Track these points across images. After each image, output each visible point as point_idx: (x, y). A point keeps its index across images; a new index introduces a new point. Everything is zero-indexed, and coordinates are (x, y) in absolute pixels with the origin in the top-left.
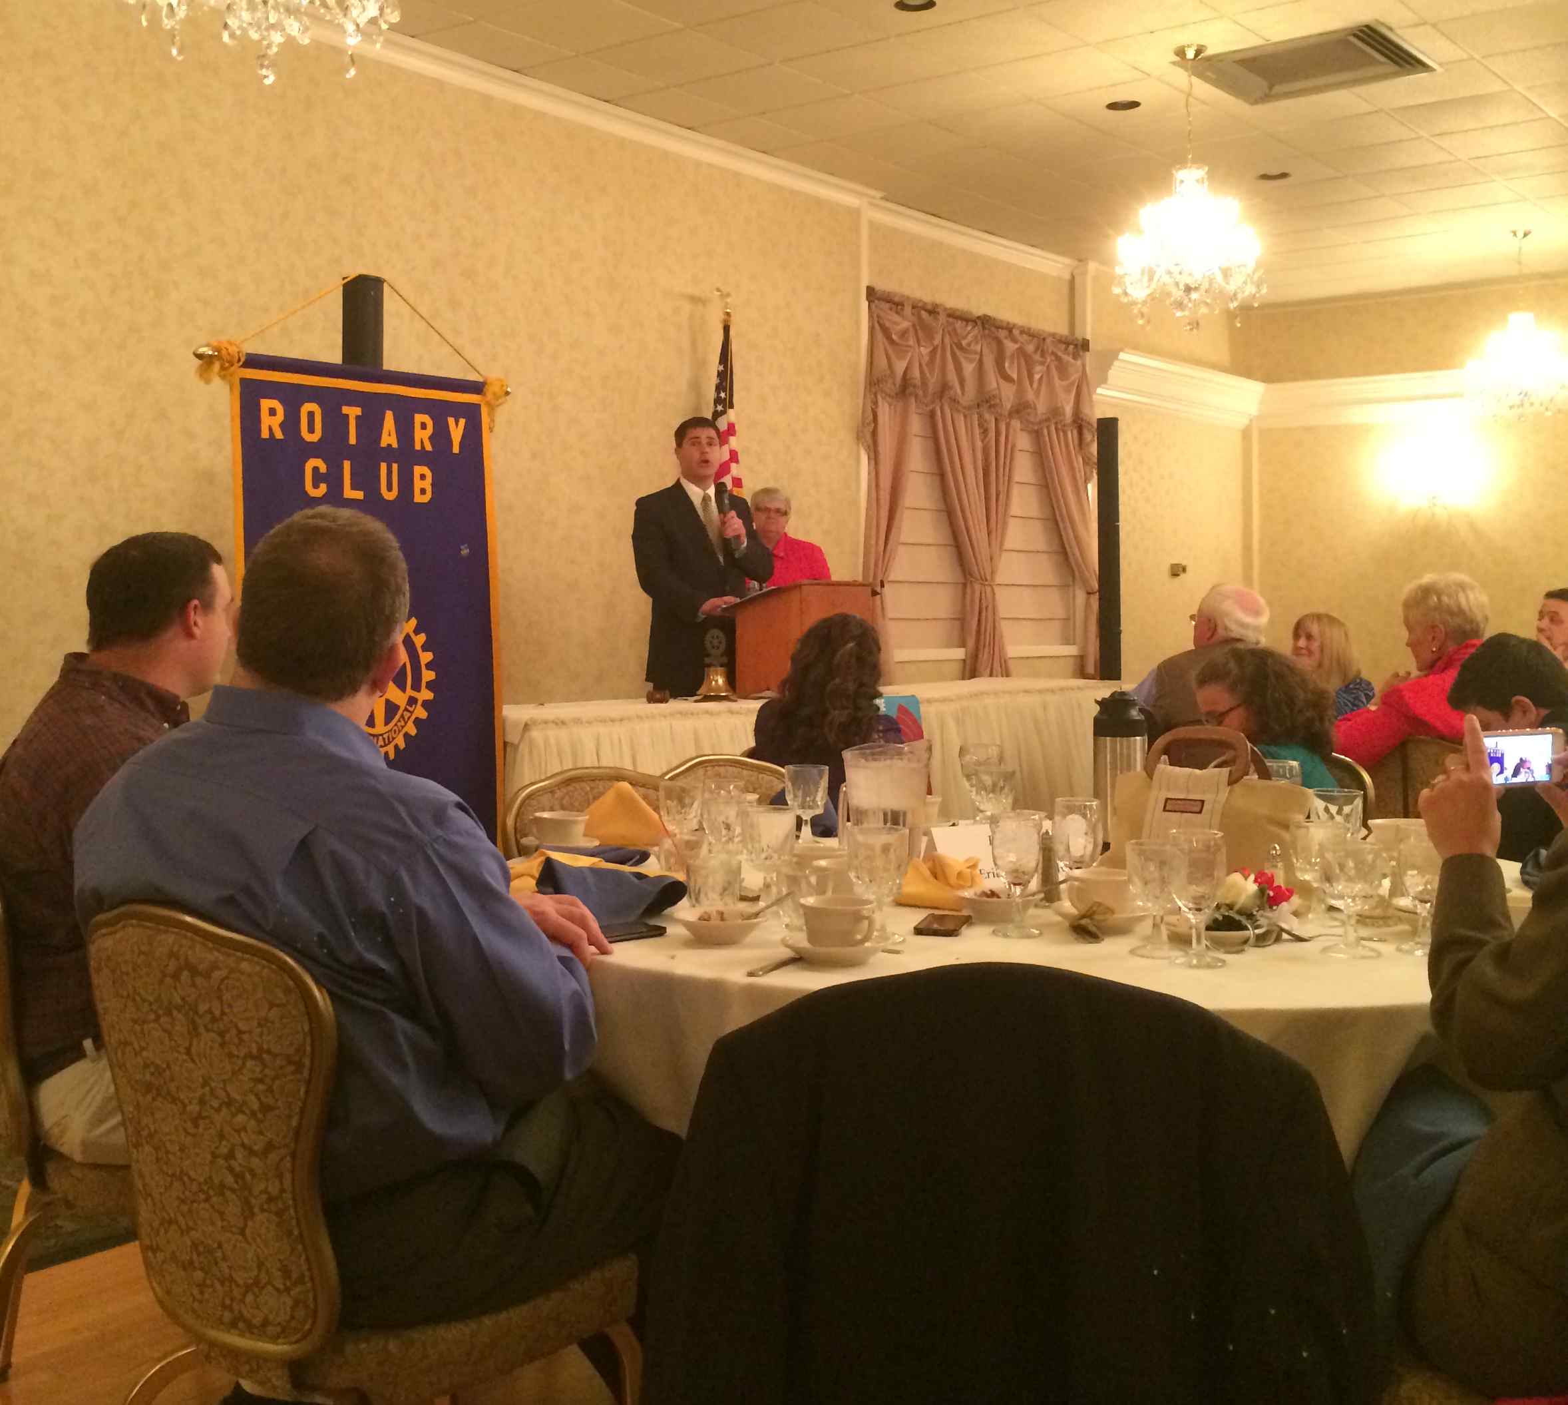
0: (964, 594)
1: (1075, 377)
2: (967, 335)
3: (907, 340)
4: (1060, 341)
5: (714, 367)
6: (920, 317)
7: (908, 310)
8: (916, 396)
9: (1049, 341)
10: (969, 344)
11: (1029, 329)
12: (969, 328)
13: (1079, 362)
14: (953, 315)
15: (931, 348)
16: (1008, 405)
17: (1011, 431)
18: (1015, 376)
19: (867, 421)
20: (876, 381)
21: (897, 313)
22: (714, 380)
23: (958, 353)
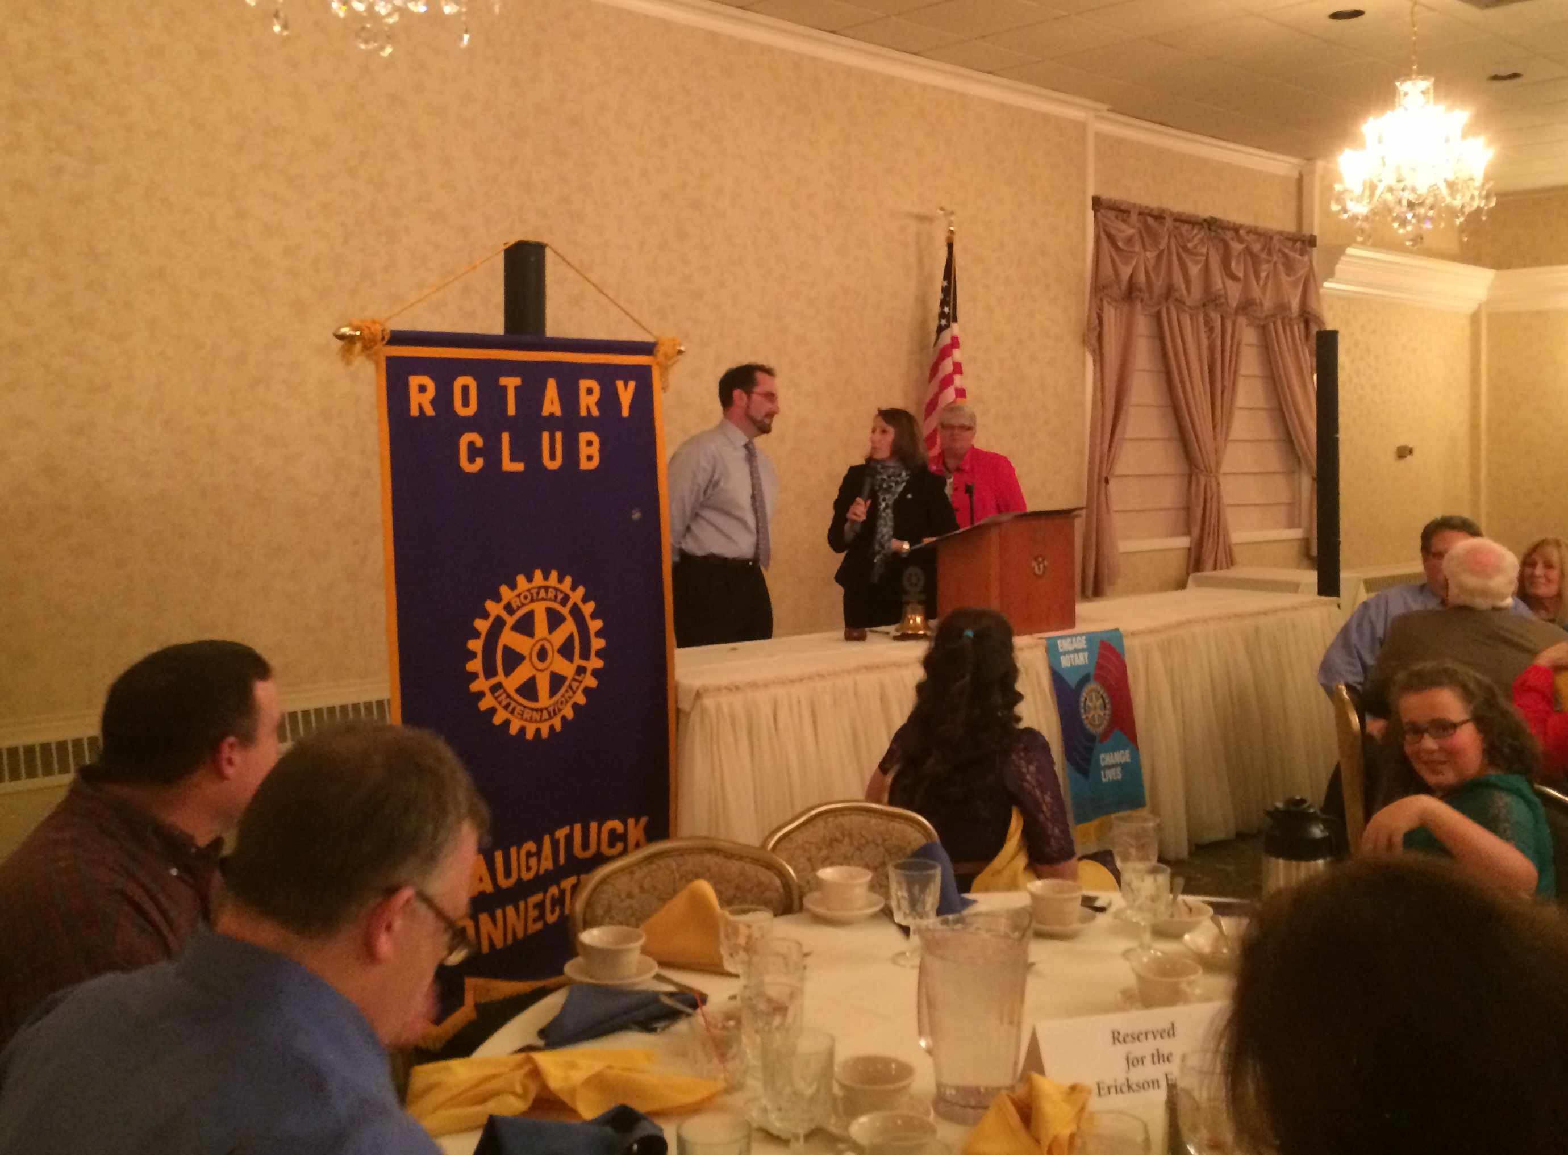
0: (1190, 482)
1: (1302, 272)
2: (1193, 238)
3: (1133, 246)
4: (1288, 239)
5: (939, 283)
6: (1145, 222)
7: (1134, 217)
8: (1142, 300)
9: (1276, 238)
10: (1195, 247)
11: (1256, 228)
12: (1195, 232)
13: (1306, 258)
14: (1180, 219)
15: (1157, 252)
16: (1234, 304)
17: (1238, 326)
18: (1241, 275)
19: (1092, 326)
20: (1101, 288)
21: (1124, 221)
22: (939, 296)
23: (1184, 255)
